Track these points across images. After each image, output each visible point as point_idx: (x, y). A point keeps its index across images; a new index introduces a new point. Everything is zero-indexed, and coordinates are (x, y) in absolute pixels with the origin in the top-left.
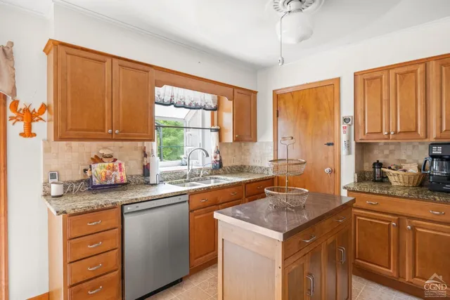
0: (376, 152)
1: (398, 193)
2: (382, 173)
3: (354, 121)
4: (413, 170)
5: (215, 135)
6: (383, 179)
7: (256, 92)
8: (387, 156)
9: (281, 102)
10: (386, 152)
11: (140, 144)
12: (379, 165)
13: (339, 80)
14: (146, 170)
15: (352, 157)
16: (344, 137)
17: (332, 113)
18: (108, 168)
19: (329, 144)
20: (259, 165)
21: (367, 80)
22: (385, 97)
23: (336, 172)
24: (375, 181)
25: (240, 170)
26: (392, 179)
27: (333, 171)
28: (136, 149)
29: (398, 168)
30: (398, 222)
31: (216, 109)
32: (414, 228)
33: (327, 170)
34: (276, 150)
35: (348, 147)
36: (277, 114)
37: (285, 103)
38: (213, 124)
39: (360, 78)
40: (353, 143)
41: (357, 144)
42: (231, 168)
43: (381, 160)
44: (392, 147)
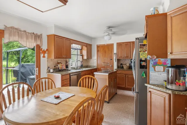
0: (121, 61)
1: (125, 70)
2: (122, 66)
3: (117, 54)
4: (128, 65)
5: (81, 57)
6: (123, 67)
7: (92, 45)
8: (123, 62)
9: (99, 48)
10: (123, 61)
11: (65, 59)
12: (122, 64)
13: (113, 44)
14: (67, 66)
15: (116, 62)
16: (114, 58)
17: (112, 52)
18: (61, 66)
19: (111, 59)
20: (92, 65)
21: (119, 45)
22: (123, 49)
23: (113, 66)
24: (121, 68)
25: (87, 67)
26: (124, 67)
27: (112, 66)
28: (64, 61)
29: (125, 65)
30: (125, 75)
31: (81, 49)
32: (128, 77)
33: (111, 66)
34: (97, 61)
35: (115, 60)
36: (98, 51)
37: (100, 48)
38: (80, 54)
39: (118, 44)
40: (116, 59)
41: (117, 59)
42: (85, 66)
43: (122, 63)
44: (124, 60)
